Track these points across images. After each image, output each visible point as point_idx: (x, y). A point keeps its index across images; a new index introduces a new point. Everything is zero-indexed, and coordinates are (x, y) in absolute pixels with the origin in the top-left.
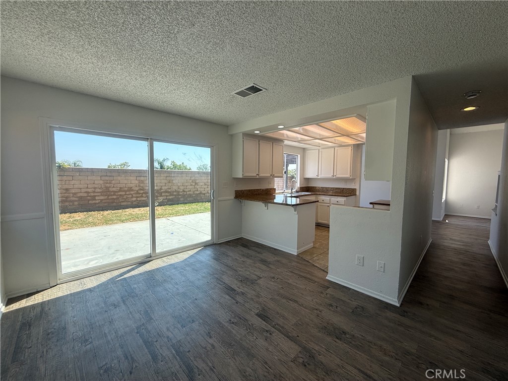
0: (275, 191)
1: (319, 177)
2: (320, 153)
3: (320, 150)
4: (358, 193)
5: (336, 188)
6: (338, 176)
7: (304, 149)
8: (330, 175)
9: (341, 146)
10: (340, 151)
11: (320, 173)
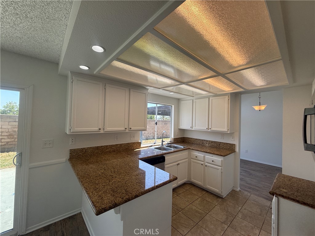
0: (140, 145)
1: (193, 129)
2: (194, 104)
3: (194, 101)
4: (237, 150)
5: (212, 142)
6: (213, 129)
7: (179, 100)
8: (204, 128)
9: (216, 95)
10: (215, 101)
11: (194, 125)
